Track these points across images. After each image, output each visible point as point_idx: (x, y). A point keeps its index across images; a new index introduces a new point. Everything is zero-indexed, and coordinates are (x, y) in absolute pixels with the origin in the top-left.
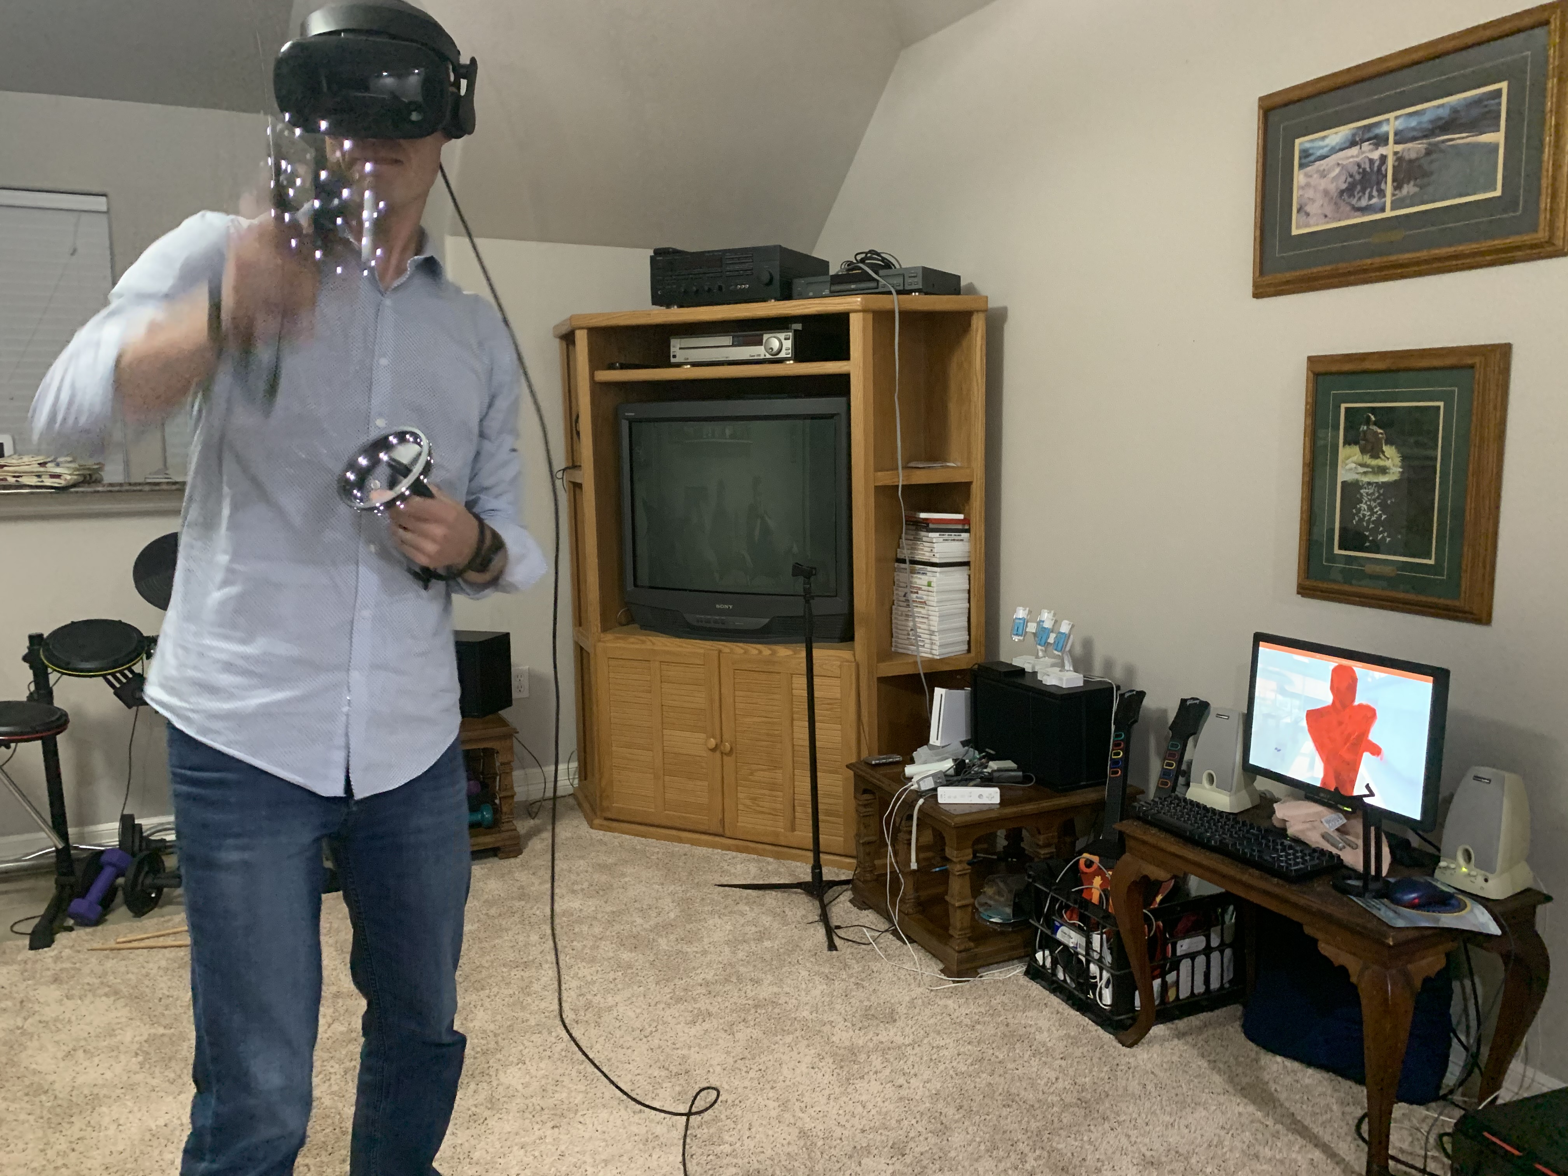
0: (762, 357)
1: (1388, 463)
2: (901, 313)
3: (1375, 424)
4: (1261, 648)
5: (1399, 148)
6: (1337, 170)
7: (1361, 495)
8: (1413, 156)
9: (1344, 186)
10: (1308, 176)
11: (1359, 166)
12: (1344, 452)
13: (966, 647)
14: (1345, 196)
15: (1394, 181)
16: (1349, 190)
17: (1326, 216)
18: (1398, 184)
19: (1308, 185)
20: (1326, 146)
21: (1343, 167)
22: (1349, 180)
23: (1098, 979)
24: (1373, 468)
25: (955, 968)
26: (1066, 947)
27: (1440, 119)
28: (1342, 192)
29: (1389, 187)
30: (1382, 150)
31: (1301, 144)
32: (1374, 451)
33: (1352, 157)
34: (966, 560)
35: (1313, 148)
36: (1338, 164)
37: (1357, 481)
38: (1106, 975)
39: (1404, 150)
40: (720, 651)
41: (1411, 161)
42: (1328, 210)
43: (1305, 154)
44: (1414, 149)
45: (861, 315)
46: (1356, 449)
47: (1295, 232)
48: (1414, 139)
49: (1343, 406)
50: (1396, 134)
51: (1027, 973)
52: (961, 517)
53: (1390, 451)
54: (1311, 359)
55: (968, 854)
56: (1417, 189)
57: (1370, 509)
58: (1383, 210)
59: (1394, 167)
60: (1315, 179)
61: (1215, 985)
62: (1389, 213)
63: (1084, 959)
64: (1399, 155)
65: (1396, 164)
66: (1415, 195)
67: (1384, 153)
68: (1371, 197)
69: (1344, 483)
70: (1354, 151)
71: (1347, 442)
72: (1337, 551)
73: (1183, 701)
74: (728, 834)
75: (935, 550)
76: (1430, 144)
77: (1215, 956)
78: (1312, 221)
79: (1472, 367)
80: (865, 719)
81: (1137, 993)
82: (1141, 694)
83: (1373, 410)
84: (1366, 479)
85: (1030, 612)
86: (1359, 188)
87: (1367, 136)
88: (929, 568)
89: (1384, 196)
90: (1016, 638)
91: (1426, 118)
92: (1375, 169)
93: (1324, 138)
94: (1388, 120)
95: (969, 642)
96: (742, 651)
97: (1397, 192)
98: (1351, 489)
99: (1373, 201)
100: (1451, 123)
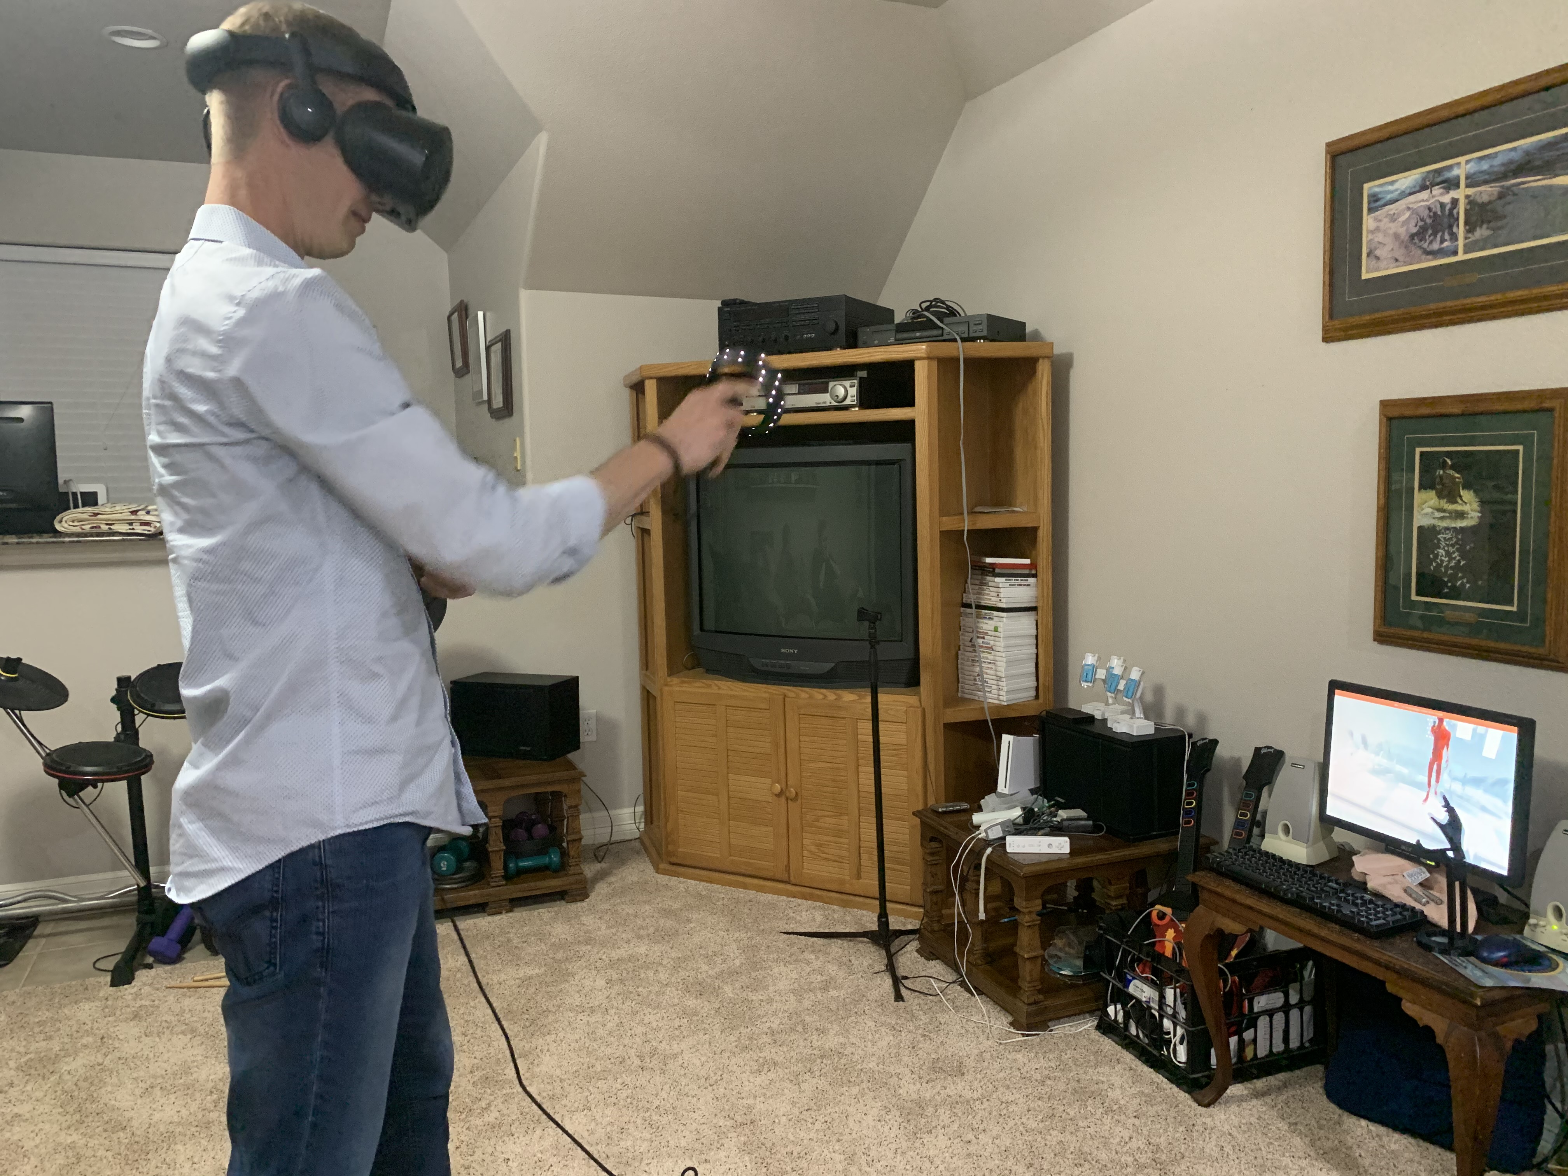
0: (828, 404)
1: (1466, 508)
2: (965, 359)
3: (1452, 467)
4: (1336, 697)
5: (1470, 191)
6: (1408, 214)
7: (1439, 540)
8: (1485, 198)
9: (1415, 230)
10: (1376, 220)
11: (1430, 209)
12: (1419, 496)
13: (1033, 693)
14: (1416, 240)
15: (1466, 223)
16: (1420, 235)
17: (1397, 260)
18: (1471, 226)
19: (1377, 229)
20: (1396, 190)
21: (1414, 212)
22: (1421, 223)
23: (1172, 1035)
24: (1450, 513)
25: (1023, 1020)
26: (1139, 1001)
27: (1513, 162)
28: (1412, 237)
29: (1461, 230)
30: (1453, 194)
31: (1370, 188)
32: (1452, 496)
33: (1423, 201)
34: (1033, 605)
35: (1380, 192)
36: (1409, 208)
37: (1434, 526)
38: (1180, 1031)
39: (1475, 194)
40: (785, 696)
42: (1399, 253)
43: (1375, 198)
44: (1486, 192)
45: (926, 362)
46: (1432, 494)
47: (1365, 276)
48: (1486, 182)
49: (1418, 450)
50: (1467, 178)
51: (1098, 1027)
52: (1027, 561)
53: (1467, 495)
54: (1384, 404)
55: (1037, 905)
56: (1490, 233)
57: (1448, 554)
58: (1455, 253)
59: (1466, 210)
60: (1385, 224)
61: (1294, 1044)
62: (1461, 257)
63: (1157, 1014)
64: (1471, 198)
65: (1468, 207)
66: (1488, 237)
67: (1456, 197)
68: (1443, 241)
69: (1420, 528)
70: (1425, 195)
71: (1422, 487)
72: (1414, 597)
73: (1257, 750)
74: (793, 880)
75: (1002, 595)
76: (1502, 187)
77: (1294, 1014)
78: (1382, 264)
79: (1551, 410)
80: (932, 767)
81: (1213, 1051)
82: (1215, 742)
83: (1449, 454)
84: (1444, 524)
85: (1099, 658)
86: (1430, 232)
88: (995, 613)
89: (1457, 240)
90: (1085, 685)
91: (1497, 162)
92: (1447, 212)
93: (1392, 183)
94: (1459, 164)
95: (1037, 688)
96: (807, 696)
97: (1470, 235)
98: (1428, 535)
99: (1445, 245)
100: (1524, 166)
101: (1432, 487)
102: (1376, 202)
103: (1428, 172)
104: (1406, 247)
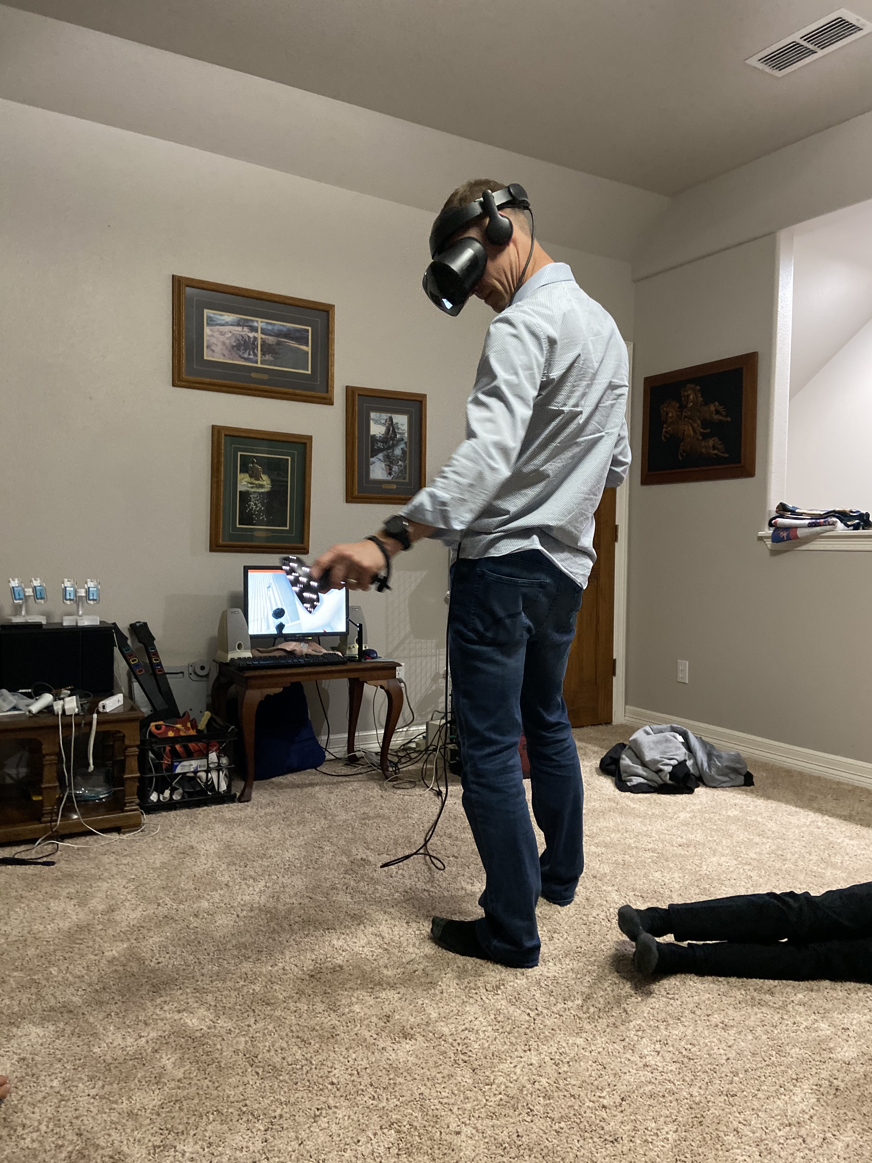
1: (265, 483)
3: (256, 463)
4: (249, 573)
5: (264, 336)
6: (230, 335)
7: (251, 498)
8: (270, 343)
9: (234, 344)
10: (211, 330)
11: (242, 337)
12: (240, 476)
14: (235, 349)
15: (261, 351)
16: (237, 347)
17: (224, 356)
18: (263, 354)
19: (212, 336)
20: (224, 320)
21: (233, 334)
22: (237, 342)
24: (256, 485)
27: (282, 331)
28: (233, 347)
29: (259, 352)
30: (255, 334)
31: (209, 313)
32: (257, 477)
33: (238, 331)
35: (215, 318)
36: (231, 332)
37: (248, 491)
39: (266, 338)
41: (270, 345)
42: (225, 353)
43: (210, 319)
44: (271, 340)
46: (247, 475)
47: (205, 358)
48: (270, 335)
49: (238, 453)
50: (262, 329)
53: (265, 477)
54: (214, 427)
56: (272, 359)
57: (255, 504)
58: (257, 363)
59: (261, 344)
60: (216, 334)
62: (259, 365)
64: (264, 340)
66: (272, 361)
67: (256, 336)
68: (249, 354)
69: (240, 492)
70: (240, 329)
71: (242, 471)
72: (239, 525)
76: (278, 340)
78: (216, 355)
79: (304, 444)
83: (255, 457)
84: (253, 490)
86: (243, 348)
87: (246, 324)
89: (257, 356)
91: (276, 328)
92: (251, 342)
93: (221, 315)
94: (257, 321)
97: (263, 357)
98: (245, 496)
99: (251, 357)
100: (288, 335)
101: (247, 472)
102: (211, 322)
103: (242, 319)
104: (229, 351)
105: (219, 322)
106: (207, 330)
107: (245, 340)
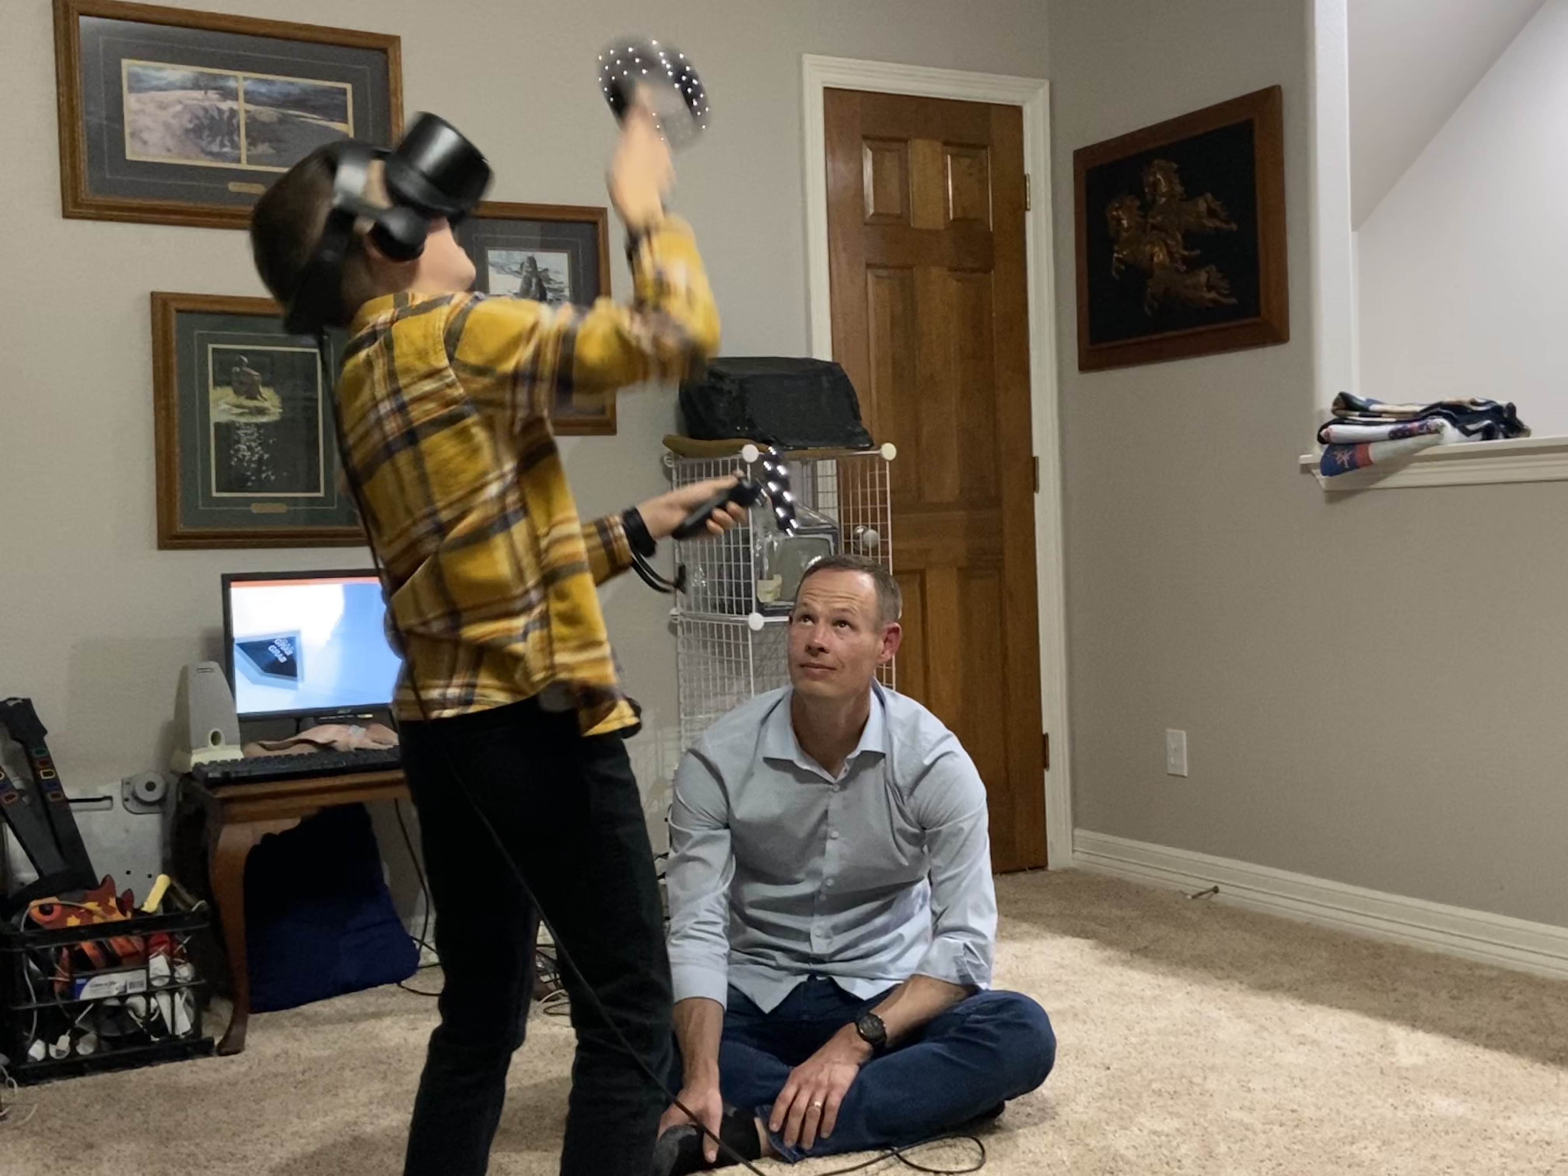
3: (248, 366)
4: (232, 588)
5: (251, 107)
6: (179, 107)
8: (265, 119)
10: (139, 101)
11: (205, 111)
14: (193, 137)
15: (247, 136)
16: (196, 132)
18: (253, 141)
19: (141, 111)
20: (163, 79)
21: (186, 107)
22: (197, 122)
27: (289, 94)
28: (187, 131)
29: (243, 142)
30: (231, 104)
31: (131, 66)
32: (250, 392)
33: (197, 99)
35: (146, 75)
36: (180, 102)
39: (256, 112)
41: (264, 124)
42: (171, 143)
43: (138, 78)
44: (268, 114)
46: (229, 390)
47: (130, 156)
48: (265, 104)
49: (211, 347)
50: (246, 93)
54: (157, 296)
58: (238, 161)
59: (246, 124)
60: (152, 109)
62: (244, 166)
64: (251, 114)
65: (249, 122)
66: (269, 155)
67: (234, 108)
68: (222, 145)
70: (198, 94)
71: (217, 383)
72: (214, 493)
76: (281, 114)
78: (151, 150)
86: (207, 133)
87: (212, 84)
89: (238, 148)
91: (275, 89)
92: (225, 119)
93: (158, 70)
94: (235, 77)
97: (252, 148)
98: (227, 431)
99: (225, 150)
100: (302, 102)
102: (138, 84)
103: (202, 74)
104: (180, 140)
105: (155, 83)
106: (131, 101)
107: (212, 118)
